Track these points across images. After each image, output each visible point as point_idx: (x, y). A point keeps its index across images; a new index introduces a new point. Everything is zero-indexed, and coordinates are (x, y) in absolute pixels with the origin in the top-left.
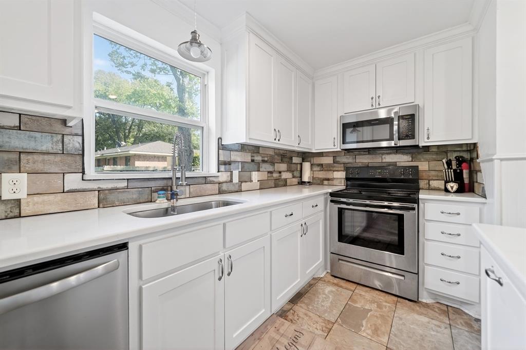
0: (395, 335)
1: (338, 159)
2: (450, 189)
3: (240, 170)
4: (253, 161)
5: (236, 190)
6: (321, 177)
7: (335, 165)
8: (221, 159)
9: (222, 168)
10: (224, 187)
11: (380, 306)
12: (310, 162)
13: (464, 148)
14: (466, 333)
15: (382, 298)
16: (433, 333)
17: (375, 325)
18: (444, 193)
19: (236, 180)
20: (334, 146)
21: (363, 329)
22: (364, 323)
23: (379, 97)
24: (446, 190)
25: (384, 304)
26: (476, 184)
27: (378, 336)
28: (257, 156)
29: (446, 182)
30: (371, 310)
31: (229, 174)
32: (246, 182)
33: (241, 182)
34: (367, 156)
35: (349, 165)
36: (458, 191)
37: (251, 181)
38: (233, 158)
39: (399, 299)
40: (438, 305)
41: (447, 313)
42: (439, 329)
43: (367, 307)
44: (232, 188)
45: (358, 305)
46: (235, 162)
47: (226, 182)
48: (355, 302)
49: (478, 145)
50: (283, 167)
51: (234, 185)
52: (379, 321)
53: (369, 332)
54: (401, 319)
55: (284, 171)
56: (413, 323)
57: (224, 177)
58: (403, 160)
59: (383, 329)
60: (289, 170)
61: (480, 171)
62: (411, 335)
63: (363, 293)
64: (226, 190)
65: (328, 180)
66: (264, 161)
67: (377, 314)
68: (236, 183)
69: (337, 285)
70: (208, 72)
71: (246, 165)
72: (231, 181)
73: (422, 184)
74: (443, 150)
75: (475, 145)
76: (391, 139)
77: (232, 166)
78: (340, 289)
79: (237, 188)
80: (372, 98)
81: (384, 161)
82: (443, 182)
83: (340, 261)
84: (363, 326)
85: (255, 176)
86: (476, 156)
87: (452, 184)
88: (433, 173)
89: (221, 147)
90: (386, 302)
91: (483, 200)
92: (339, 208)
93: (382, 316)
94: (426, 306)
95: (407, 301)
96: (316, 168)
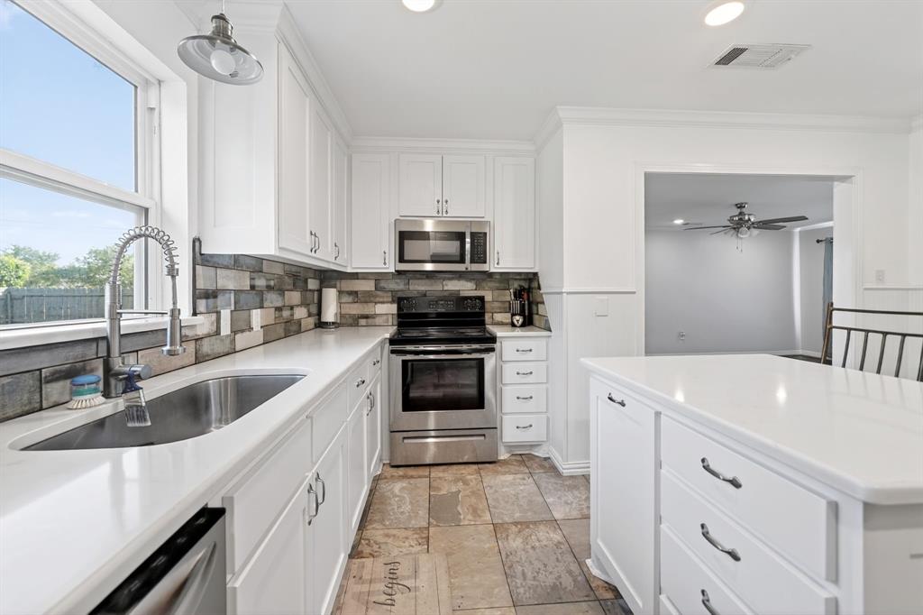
0: (495, 507)
1: (383, 284)
2: (516, 322)
3: (233, 308)
4: (253, 287)
5: (226, 350)
6: (354, 312)
7: (379, 293)
8: (200, 285)
9: (202, 305)
10: (206, 347)
11: (466, 483)
12: (335, 287)
13: (523, 277)
14: (544, 475)
15: (463, 472)
16: (521, 488)
17: (471, 506)
18: (510, 328)
19: (226, 330)
20: (385, 264)
21: (462, 517)
22: (459, 508)
23: (447, 202)
24: (513, 325)
25: (469, 477)
26: (536, 317)
27: (480, 516)
28: (260, 278)
29: (513, 315)
30: (459, 491)
31: (214, 316)
32: (243, 331)
33: (234, 332)
34: (424, 281)
35: (400, 295)
36: (523, 325)
37: (251, 329)
38: (222, 283)
39: (480, 466)
40: (513, 458)
41: (522, 463)
42: (525, 482)
43: (454, 489)
44: (220, 347)
45: (443, 492)
46: (225, 291)
47: (209, 336)
48: (439, 489)
49: (539, 275)
50: (294, 297)
51: (222, 340)
52: (473, 500)
53: (470, 517)
54: (491, 487)
55: (298, 306)
56: (503, 486)
57: (203, 324)
58: (466, 288)
59: (481, 506)
60: (304, 304)
61: (543, 303)
62: (506, 499)
63: (441, 475)
64: (209, 352)
65: (366, 317)
66: (269, 288)
67: (468, 492)
68: (227, 336)
69: (404, 477)
70: (160, 82)
71: (243, 297)
72: (218, 332)
73: (487, 317)
74: (505, 278)
75: (535, 274)
76: (462, 261)
77: (221, 300)
78: (412, 481)
79: (226, 347)
80: (438, 202)
81: (446, 288)
82: (509, 315)
83: (406, 441)
84: (460, 514)
85: (257, 317)
86: (537, 285)
87: (517, 317)
88: (496, 304)
89: (201, 259)
90: (469, 474)
91: (547, 333)
92: (403, 361)
93: (473, 493)
94: (505, 462)
95: (487, 465)
96: (346, 299)
